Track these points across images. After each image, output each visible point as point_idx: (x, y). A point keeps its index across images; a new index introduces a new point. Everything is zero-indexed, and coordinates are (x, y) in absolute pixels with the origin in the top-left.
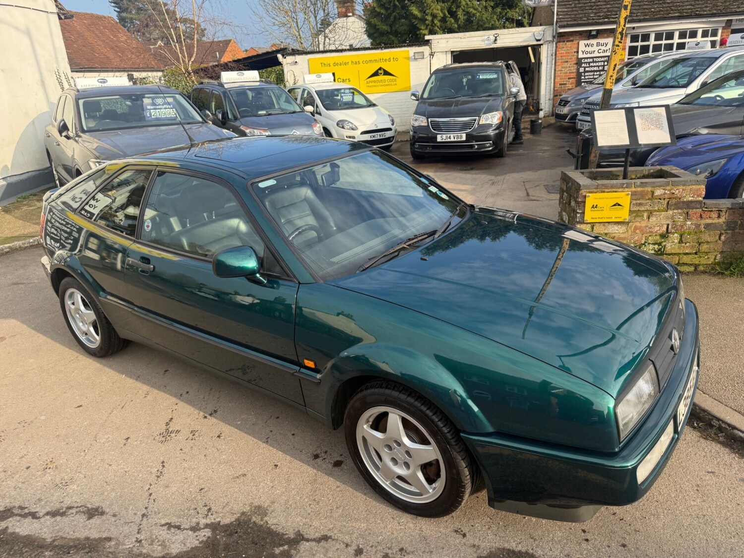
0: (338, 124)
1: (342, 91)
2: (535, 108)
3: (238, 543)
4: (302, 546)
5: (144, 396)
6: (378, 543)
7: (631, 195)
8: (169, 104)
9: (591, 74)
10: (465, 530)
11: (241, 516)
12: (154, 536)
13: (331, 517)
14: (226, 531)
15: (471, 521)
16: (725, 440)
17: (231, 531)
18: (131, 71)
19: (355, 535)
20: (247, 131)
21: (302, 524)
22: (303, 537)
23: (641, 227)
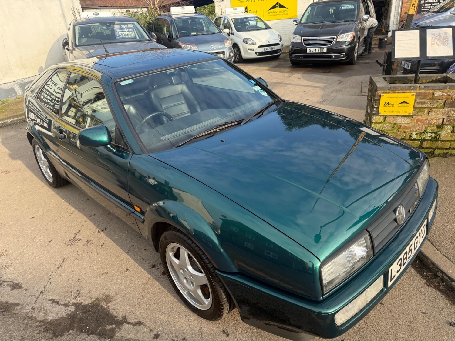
0: (243, 41)
1: (250, 19)
2: (386, 30)
3: (87, 318)
4: (124, 327)
5: (70, 214)
6: (171, 332)
7: (416, 95)
8: (130, 28)
9: (429, 5)
10: (230, 331)
11: (95, 301)
12: (43, 307)
13: (148, 309)
14: (83, 309)
15: (236, 325)
16: (444, 289)
17: (86, 310)
18: (129, 8)
19: (158, 324)
20: (183, 46)
21: (129, 311)
22: (126, 321)
23: (422, 119)
